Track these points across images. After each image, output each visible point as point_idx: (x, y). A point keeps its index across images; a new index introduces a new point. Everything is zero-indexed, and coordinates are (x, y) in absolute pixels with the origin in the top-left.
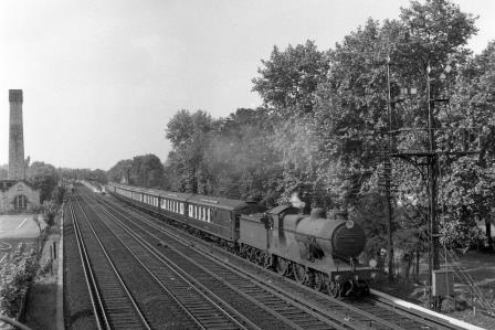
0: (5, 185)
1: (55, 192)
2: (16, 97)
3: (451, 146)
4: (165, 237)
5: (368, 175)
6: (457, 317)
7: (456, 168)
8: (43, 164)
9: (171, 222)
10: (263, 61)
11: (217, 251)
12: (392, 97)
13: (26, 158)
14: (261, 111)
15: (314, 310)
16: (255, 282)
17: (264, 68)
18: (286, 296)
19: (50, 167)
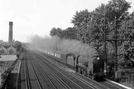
0: (7, 47)
1: (21, 49)
2: (11, 24)
3: (122, 38)
4: (48, 61)
5: (101, 45)
6: (122, 84)
7: (123, 44)
8: (18, 41)
9: (50, 57)
10: (74, 15)
11: (61, 65)
12: (105, 25)
13: (13, 40)
14: (74, 28)
15: (84, 81)
16: (70, 74)
17: (74, 17)
18: (77, 77)
19: (20, 42)
